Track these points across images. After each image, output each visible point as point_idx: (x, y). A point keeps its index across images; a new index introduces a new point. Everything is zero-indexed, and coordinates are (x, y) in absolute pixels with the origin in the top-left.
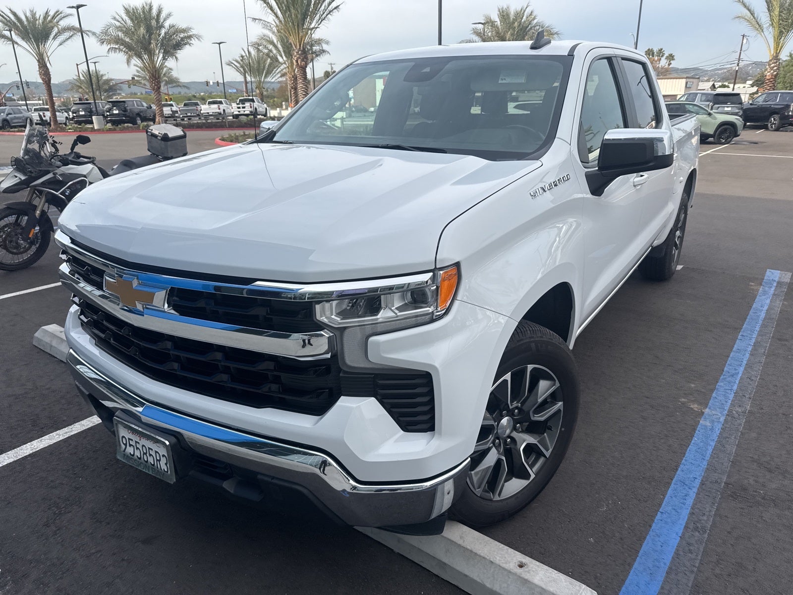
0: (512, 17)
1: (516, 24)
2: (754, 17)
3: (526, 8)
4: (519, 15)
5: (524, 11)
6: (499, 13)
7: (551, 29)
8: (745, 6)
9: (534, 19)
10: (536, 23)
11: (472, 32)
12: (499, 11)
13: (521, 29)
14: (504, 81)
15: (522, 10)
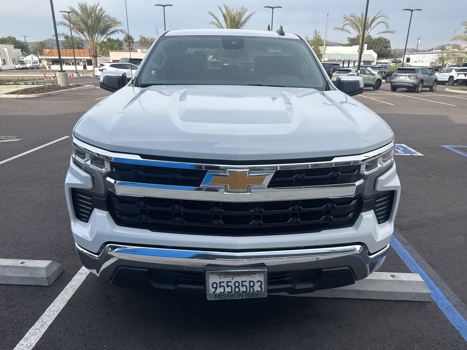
0: (89, 10)
1: (93, 15)
2: (219, 23)
3: (97, 6)
4: (94, 9)
5: (96, 7)
6: (79, 7)
7: (115, 20)
8: (215, 17)
9: (104, 13)
10: (105, 15)
11: (63, 17)
12: (79, 5)
13: (97, 18)
14: (271, 51)
15: (94, 6)
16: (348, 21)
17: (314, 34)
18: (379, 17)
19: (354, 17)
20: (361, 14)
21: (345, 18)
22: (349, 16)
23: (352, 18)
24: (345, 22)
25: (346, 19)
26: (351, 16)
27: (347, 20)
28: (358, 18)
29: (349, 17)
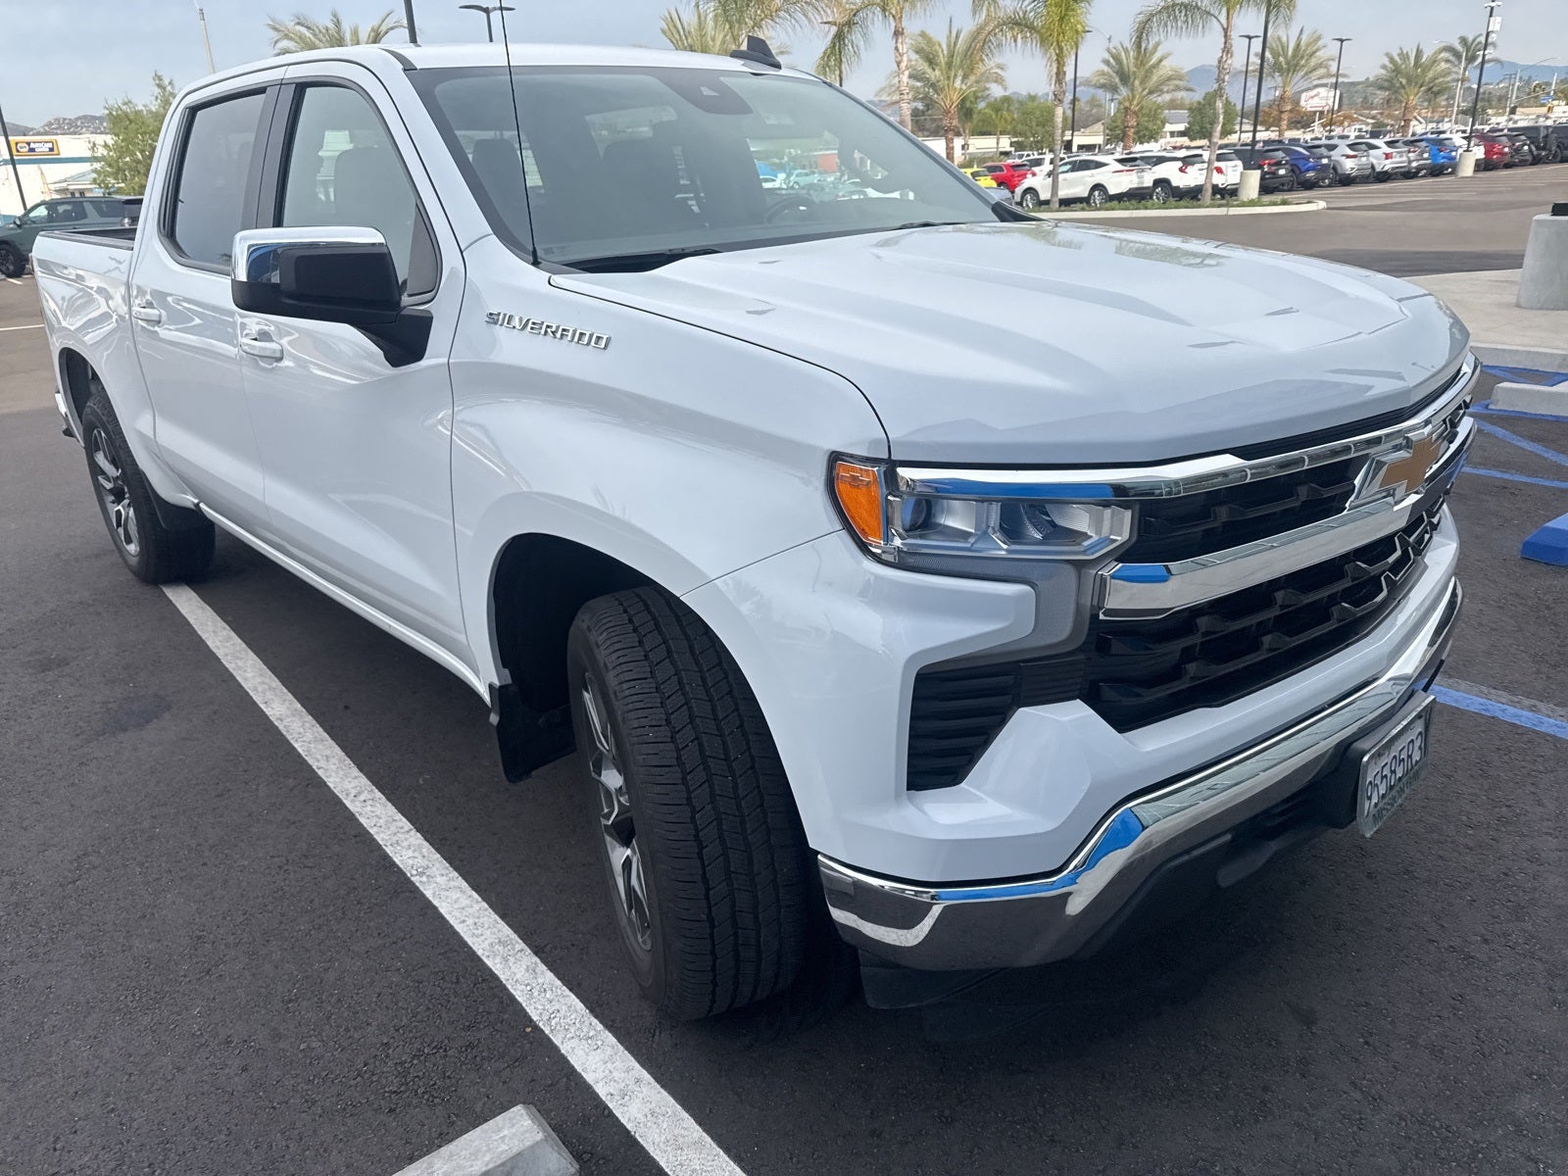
16: (291, 39)
17: (157, 91)
18: (392, 28)
19: (308, 28)
20: (332, 17)
21: (276, 29)
22: (293, 23)
23: (303, 30)
24: (276, 42)
25: (282, 34)
26: (298, 24)
27: (287, 37)
28: (324, 31)
29: (291, 25)
